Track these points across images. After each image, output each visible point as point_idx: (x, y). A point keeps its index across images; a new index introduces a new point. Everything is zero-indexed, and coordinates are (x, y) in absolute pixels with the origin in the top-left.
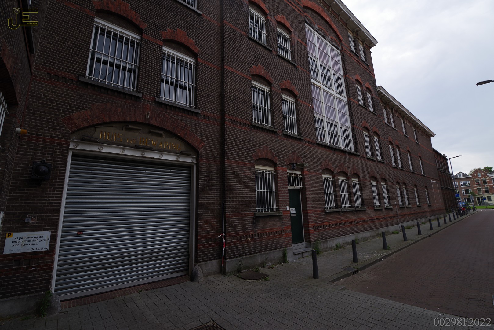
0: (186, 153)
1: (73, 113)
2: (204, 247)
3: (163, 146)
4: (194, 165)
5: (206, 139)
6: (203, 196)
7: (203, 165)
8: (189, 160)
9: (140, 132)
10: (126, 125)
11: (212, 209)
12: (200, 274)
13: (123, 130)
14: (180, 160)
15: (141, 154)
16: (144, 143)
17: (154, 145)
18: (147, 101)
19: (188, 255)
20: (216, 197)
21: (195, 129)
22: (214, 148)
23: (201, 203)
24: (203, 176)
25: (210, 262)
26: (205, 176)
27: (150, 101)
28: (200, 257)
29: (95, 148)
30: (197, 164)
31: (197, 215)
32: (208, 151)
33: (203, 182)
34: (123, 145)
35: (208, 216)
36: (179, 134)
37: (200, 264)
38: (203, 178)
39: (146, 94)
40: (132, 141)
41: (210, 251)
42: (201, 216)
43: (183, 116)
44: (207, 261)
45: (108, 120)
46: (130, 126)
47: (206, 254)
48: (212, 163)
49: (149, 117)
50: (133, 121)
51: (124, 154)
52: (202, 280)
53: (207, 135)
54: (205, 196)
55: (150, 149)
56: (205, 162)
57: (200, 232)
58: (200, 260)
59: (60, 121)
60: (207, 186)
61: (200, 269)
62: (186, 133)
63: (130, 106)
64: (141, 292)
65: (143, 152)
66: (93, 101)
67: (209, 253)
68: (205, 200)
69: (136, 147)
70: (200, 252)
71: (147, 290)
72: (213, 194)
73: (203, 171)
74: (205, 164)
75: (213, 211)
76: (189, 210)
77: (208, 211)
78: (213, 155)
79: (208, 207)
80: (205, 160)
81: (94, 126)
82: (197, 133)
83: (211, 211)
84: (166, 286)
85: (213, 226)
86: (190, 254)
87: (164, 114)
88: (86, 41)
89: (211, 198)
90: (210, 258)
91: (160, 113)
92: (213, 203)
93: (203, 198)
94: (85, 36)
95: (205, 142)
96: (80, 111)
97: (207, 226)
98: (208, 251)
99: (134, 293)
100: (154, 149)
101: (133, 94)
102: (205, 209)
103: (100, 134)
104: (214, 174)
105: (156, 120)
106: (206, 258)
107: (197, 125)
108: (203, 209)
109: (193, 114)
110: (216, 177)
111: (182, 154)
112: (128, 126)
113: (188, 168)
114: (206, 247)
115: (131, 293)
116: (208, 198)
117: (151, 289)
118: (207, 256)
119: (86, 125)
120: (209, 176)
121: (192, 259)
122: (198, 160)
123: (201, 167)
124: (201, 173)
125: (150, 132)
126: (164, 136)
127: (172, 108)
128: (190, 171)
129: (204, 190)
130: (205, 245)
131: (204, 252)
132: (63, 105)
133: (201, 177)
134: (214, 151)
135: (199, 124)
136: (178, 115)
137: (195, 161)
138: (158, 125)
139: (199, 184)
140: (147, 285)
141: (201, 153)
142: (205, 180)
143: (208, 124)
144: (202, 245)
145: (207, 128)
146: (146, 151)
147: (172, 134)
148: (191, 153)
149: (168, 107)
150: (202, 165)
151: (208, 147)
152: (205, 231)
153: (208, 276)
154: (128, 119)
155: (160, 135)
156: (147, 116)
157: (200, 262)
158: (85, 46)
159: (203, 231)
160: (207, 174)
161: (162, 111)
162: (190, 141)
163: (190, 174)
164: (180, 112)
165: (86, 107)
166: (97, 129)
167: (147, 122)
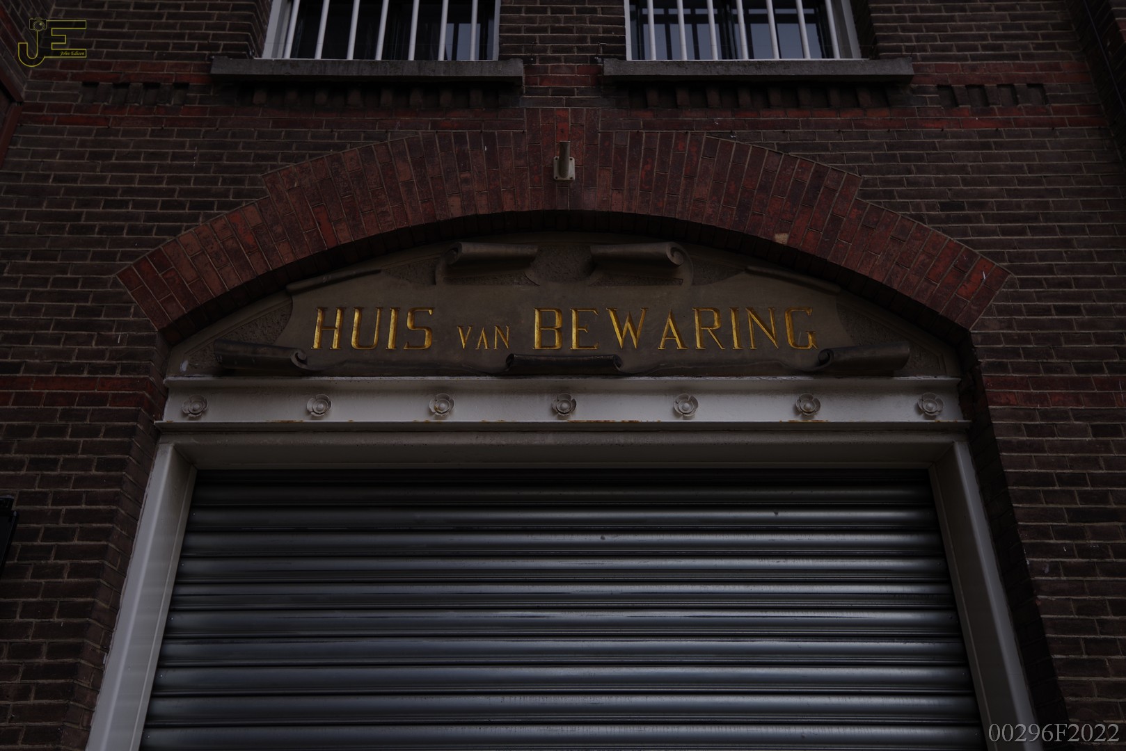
0: (866, 354)
1: (175, 231)
3: (687, 337)
5: (1005, 232)
7: (1031, 430)
8: (897, 411)
9: (531, 274)
10: (443, 245)
13: (434, 283)
14: (827, 414)
15: (554, 412)
16: (565, 332)
17: (627, 339)
18: (557, 92)
21: (899, 183)
24: (1056, 515)
26: (1077, 515)
27: (571, 92)
29: (293, 411)
30: (976, 429)
32: (1047, 311)
33: (1070, 569)
34: (439, 369)
36: (782, 238)
38: (1062, 533)
39: (543, 58)
40: (490, 336)
43: (795, 125)
45: (346, 238)
46: (468, 249)
49: (571, 172)
50: (482, 211)
51: (449, 420)
53: (1000, 206)
55: (607, 370)
56: (1042, 399)
59: (115, 284)
62: (836, 221)
63: (460, 139)
65: (565, 393)
66: (274, 158)
69: (519, 372)
73: (1045, 480)
74: (1045, 415)
80: (1039, 384)
81: (280, 284)
82: (917, 207)
87: (666, 137)
91: (636, 138)
95: (998, 257)
96: (207, 217)
100: (626, 366)
101: (474, 71)
105: (617, 183)
107: (906, 158)
109: (864, 97)
111: (834, 371)
112: (457, 250)
113: (907, 474)
119: (234, 279)
123: (1021, 447)
124: (1030, 497)
125: (595, 265)
126: (686, 275)
128: (926, 503)
129: (1108, 647)
132: (137, 205)
133: (1043, 532)
134: (1105, 311)
135: (922, 146)
136: (755, 125)
138: (637, 207)
141: (987, 338)
143: (997, 134)
145: (987, 158)
146: (585, 391)
147: (739, 250)
148: (905, 350)
149: (682, 96)
150: (1017, 430)
151: (1038, 283)
154: (455, 208)
155: (660, 271)
156: (563, 169)
160: (1086, 497)
161: (647, 126)
162: (874, 268)
163: (931, 526)
164: (768, 106)
165: (238, 194)
166: (298, 301)
167: (565, 204)
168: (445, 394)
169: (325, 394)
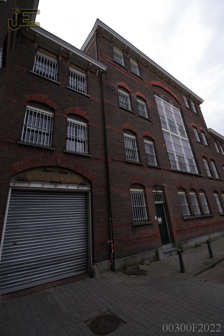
0: (84, 184)
1: (13, 163)
2: (98, 251)
3: (69, 180)
4: (89, 192)
5: (97, 173)
6: (96, 213)
7: (95, 191)
8: (85, 188)
9: (54, 172)
10: (45, 168)
11: (103, 222)
12: (97, 272)
13: (43, 172)
14: (80, 189)
15: (55, 187)
16: (57, 179)
17: (63, 180)
18: (58, 152)
19: (88, 257)
20: (105, 213)
21: (89, 167)
22: (102, 179)
23: (95, 218)
24: (95, 198)
25: (104, 262)
26: (97, 198)
27: (60, 152)
28: (96, 259)
29: (26, 185)
30: (91, 191)
31: (93, 227)
32: (98, 181)
33: (96, 203)
34: (43, 182)
35: (100, 227)
36: (78, 172)
37: (96, 263)
38: (96, 200)
39: (57, 148)
40: (49, 178)
41: (103, 253)
42: (95, 227)
43: (81, 160)
44: (101, 261)
45: (34, 166)
46: (48, 169)
47: (100, 256)
48: (101, 189)
49: (59, 162)
50: (50, 165)
51: (44, 187)
52: (98, 276)
53: (97, 171)
54: (97, 213)
55: (60, 183)
56: (96, 189)
57: (95, 239)
58: (96, 260)
59: (5, 169)
60: (98, 205)
61: (97, 268)
62: (83, 171)
63: (47, 156)
64: (55, 287)
65: (56, 185)
66: (25, 155)
67: (102, 255)
68: (97, 216)
69: (52, 182)
70: (96, 255)
71: (59, 285)
72: (103, 211)
73: (95, 195)
75: (104, 223)
76: (87, 223)
77: (100, 224)
78: (101, 184)
79: (100, 220)
80: (97, 187)
81: (26, 171)
82: (90, 170)
83: (102, 223)
84: (73, 282)
85: (104, 234)
86: (89, 256)
87: (69, 159)
88: (22, 120)
89: (102, 214)
90: (103, 259)
92: (103, 217)
93: (96, 215)
94: (21, 117)
95: (96, 176)
96: (17, 162)
97: (100, 235)
98: (101, 254)
99: (51, 288)
100: (63, 183)
101: (50, 148)
102: (98, 222)
103: (29, 175)
104: (103, 197)
105: (64, 164)
106: (100, 259)
107: (90, 165)
108: (96, 222)
109: (87, 158)
110: (104, 198)
111: (81, 184)
112: (46, 169)
113: (85, 193)
114: (100, 250)
115: (49, 288)
116: (99, 214)
117: (62, 285)
118: (101, 257)
119: (21, 170)
120: (99, 198)
121: (90, 260)
122: (91, 188)
123: (94, 193)
124: (94, 197)
125: (60, 172)
126: (69, 174)
127: (74, 155)
128: (86, 195)
129: (97, 208)
130: (99, 249)
131: (99, 254)
132: (7, 159)
133: (94, 200)
134: (102, 181)
136: (77, 159)
137: (89, 189)
138: (65, 167)
139: (93, 204)
140: (59, 281)
141: (94, 183)
142: (97, 201)
143: (97, 163)
144: (97, 249)
145: (96, 166)
146: (58, 185)
147: (74, 172)
148: (87, 184)
149: (71, 155)
151: (98, 178)
152: (98, 238)
153: (102, 273)
154: (47, 164)
155: (67, 173)
156: (58, 162)
157: (96, 262)
158: (21, 122)
159: (97, 239)
160: (98, 197)
161: (67, 158)
162: (86, 176)
163: (86, 197)
164: (79, 157)
165: (21, 159)
166: (27, 172)
167: (58, 166)
168: (44, 184)
169: (30, 184)
